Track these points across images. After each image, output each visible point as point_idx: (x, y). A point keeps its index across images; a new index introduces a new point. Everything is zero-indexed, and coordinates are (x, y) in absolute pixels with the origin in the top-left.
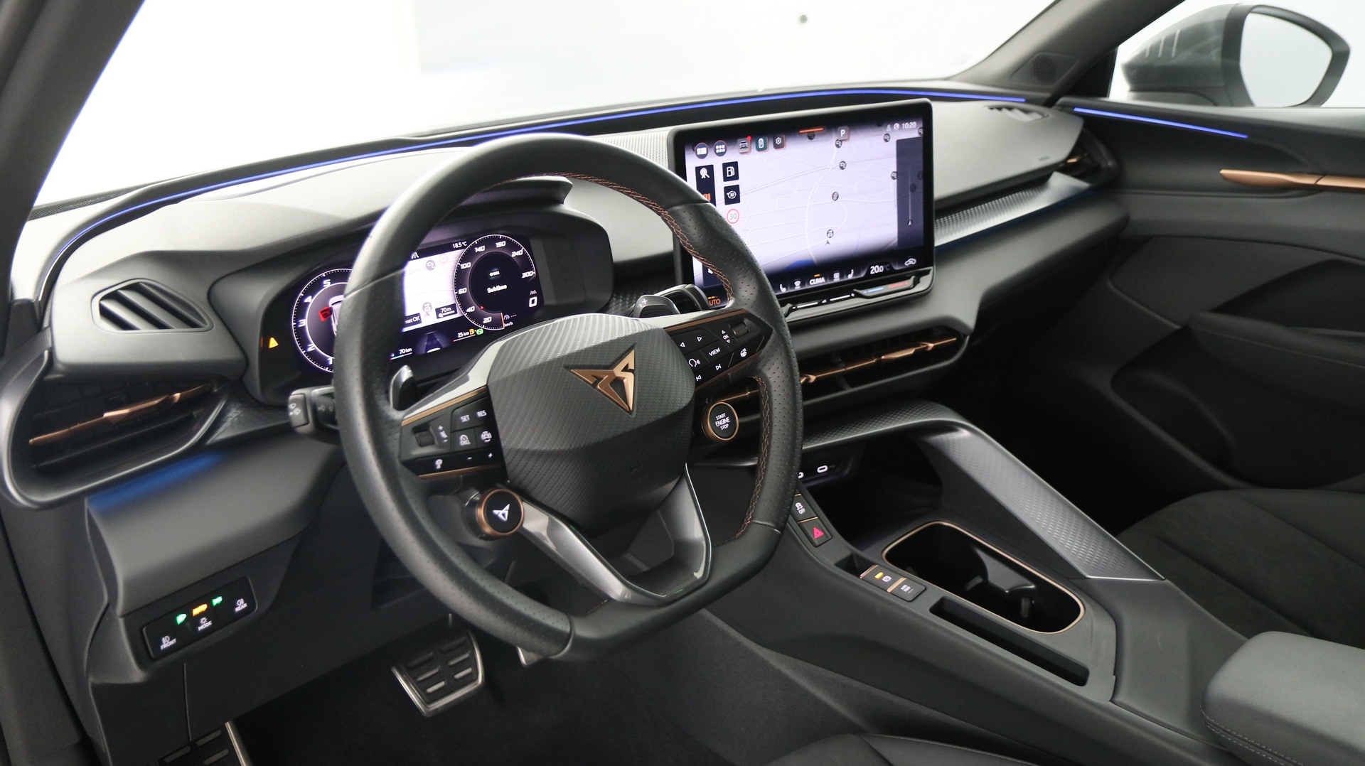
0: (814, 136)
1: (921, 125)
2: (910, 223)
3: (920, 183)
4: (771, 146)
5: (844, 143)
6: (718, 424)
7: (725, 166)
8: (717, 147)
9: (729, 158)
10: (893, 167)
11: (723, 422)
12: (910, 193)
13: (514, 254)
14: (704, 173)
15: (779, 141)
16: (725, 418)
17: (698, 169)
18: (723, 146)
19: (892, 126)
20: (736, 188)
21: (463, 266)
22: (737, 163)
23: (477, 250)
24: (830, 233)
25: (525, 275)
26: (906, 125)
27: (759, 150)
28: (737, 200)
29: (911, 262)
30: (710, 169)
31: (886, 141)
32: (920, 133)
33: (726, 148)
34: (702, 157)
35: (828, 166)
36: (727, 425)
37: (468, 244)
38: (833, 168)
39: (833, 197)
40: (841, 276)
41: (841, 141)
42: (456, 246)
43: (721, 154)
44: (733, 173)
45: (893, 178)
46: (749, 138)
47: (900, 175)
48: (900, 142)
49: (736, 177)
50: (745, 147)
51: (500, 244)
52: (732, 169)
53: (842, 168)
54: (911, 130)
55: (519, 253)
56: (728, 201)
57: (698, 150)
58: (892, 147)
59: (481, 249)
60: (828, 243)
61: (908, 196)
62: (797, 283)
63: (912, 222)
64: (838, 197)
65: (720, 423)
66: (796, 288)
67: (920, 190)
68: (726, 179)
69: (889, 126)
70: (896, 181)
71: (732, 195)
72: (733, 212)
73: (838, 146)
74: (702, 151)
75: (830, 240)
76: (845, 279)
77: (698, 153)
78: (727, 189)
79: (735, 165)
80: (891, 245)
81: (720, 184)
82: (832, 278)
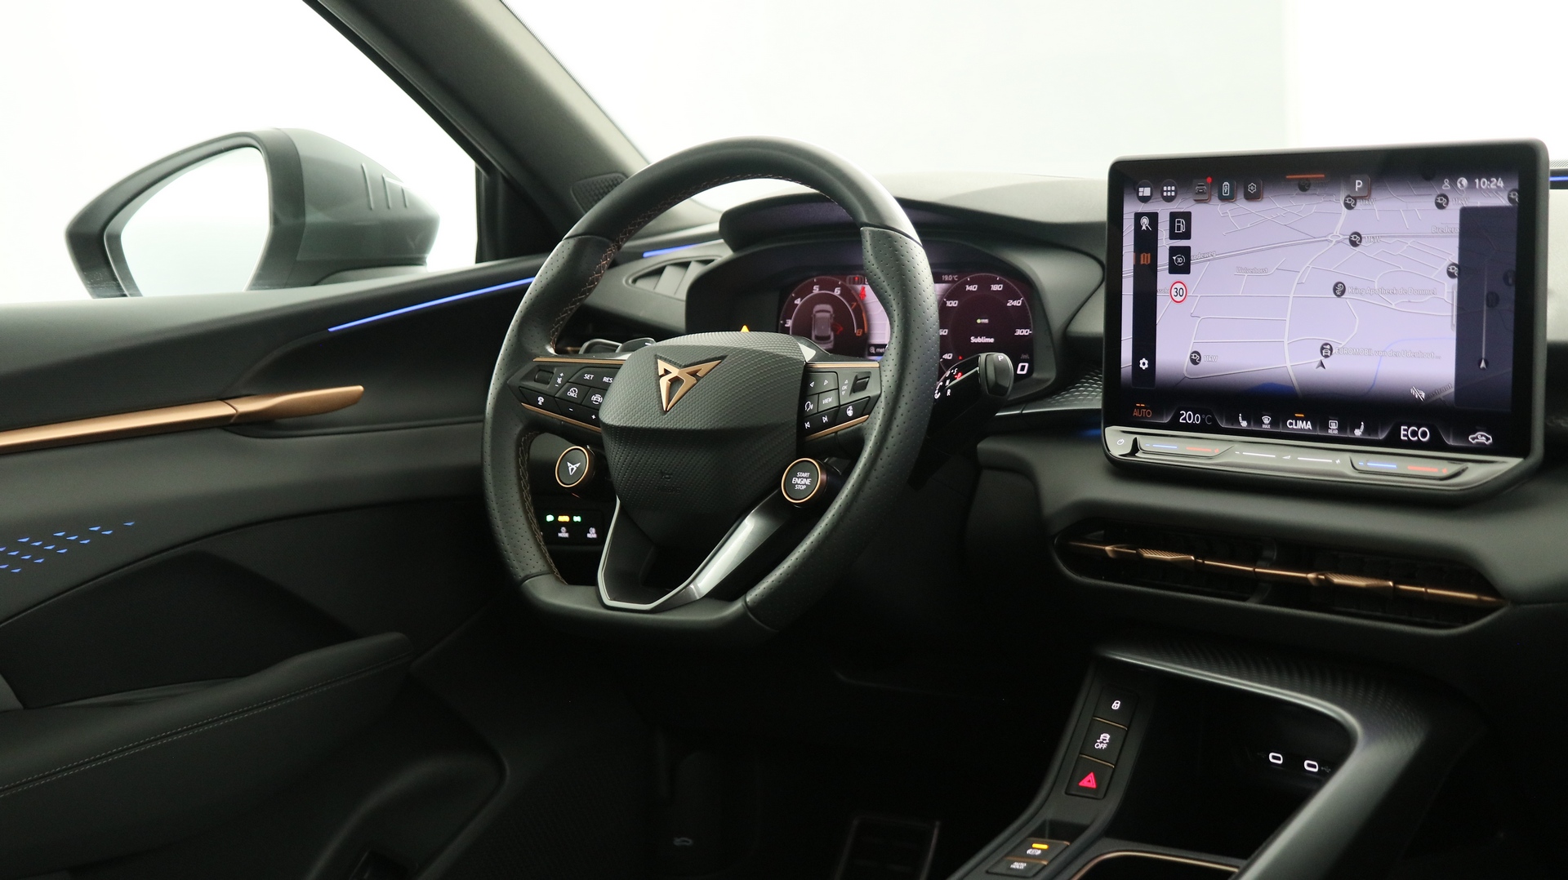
0: (1309, 186)
1: (1515, 185)
2: (1483, 365)
3: (1509, 294)
4: (1240, 195)
5: (1360, 204)
6: (795, 480)
7: (1174, 216)
8: (1165, 188)
9: (1179, 206)
10: (1451, 252)
11: (802, 481)
12: (1485, 307)
13: (1011, 303)
14: (1145, 221)
15: (1252, 188)
16: (806, 478)
17: (1138, 216)
18: (1173, 188)
19: (1453, 182)
20: (1186, 251)
21: (949, 304)
22: (1189, 214)
23: (968, 288)
24: (1326, 349)
25: (1019, 332)
26: (1483, 183)
27: (1223, 199)
28: (1185, 269)
29: (1481, 438)
30: (1154, 218)
31: (1440, 206)
32: (1510, 200)
33: (1175, 191)
34: (1145, 200)
35: (1329, 238)
36: (804, 487)
37: (959, 278)
38: (1338, 242)
39: (1335, 290)
40: (1341, 428)
41: (1355, 199)
42: (946, 278)
43: (1169, 199)
44: (1183, 229)
45: (1451, 275)
46: (1209, 180)
47: (1466, 272)
48: (1466, 213)
49: (1187, 235)
50: (1203, 193)
51: (996, 287)
52: (1181, 225)
53: (1354, 244)
54: (1494, 194)
55: (1017, 303)
56: (1174, 269)
57: (1141, 189)
58: (1451, 218)
59: (973, 288)
60: (1322, 365)
61: (1482, 311)
62: (1266, 420)
63: (1486, 363)
64: (1343, 292)
65: (799, 481)
66: (1264, 426)
67: (1508, 307)
68: (1173, 236)
69: (1447, 182)
70: (1455, 281)
71: (1179, 260)
72: (1179, 286)
73: (1349, 207)
74: (1146, 191)
75: (1325, 361)
76: (1348, 435)
77: (1141, 194)
78: (1173, 251)
79: (1187, 216)
80: (1441, 396)
81: (1164, 243)
82: (1327, 428)
